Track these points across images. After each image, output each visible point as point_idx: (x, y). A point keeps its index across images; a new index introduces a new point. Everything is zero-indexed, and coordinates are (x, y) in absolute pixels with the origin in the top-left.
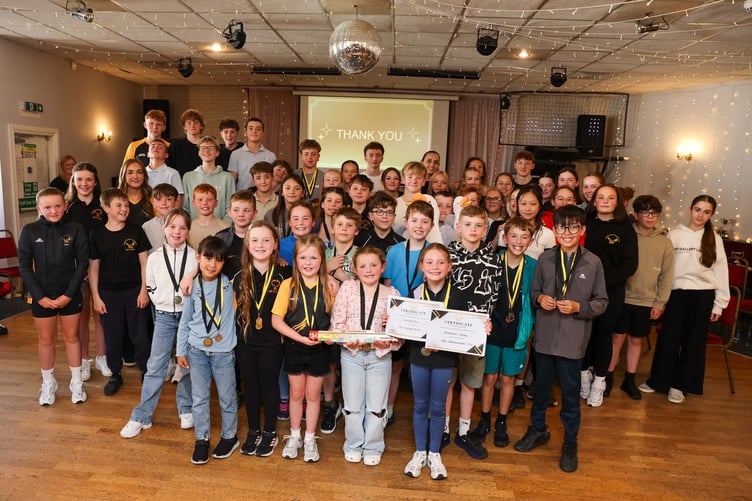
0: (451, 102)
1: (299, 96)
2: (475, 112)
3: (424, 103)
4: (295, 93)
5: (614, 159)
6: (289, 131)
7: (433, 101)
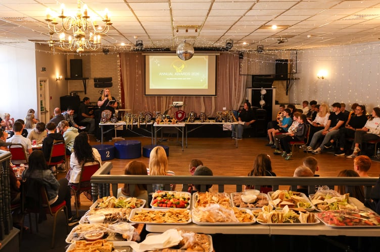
0: (216, 56)
1: (145, 56)
2: (228, 60)
3: (204, 57)
4: (143, 54)
5: (293, 79)
7: (208, 56)
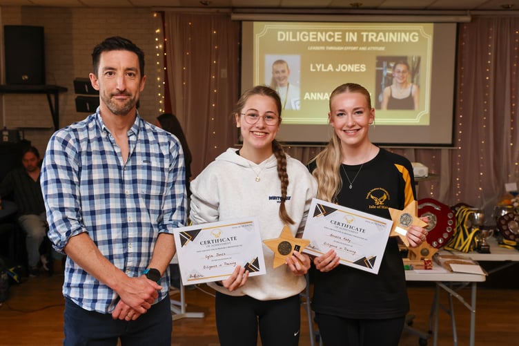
0: (459, 25)
1: (240, 22)
3: (420, 28)
4: (235, 17)
6: (224, 73)
7: (431, 25)
